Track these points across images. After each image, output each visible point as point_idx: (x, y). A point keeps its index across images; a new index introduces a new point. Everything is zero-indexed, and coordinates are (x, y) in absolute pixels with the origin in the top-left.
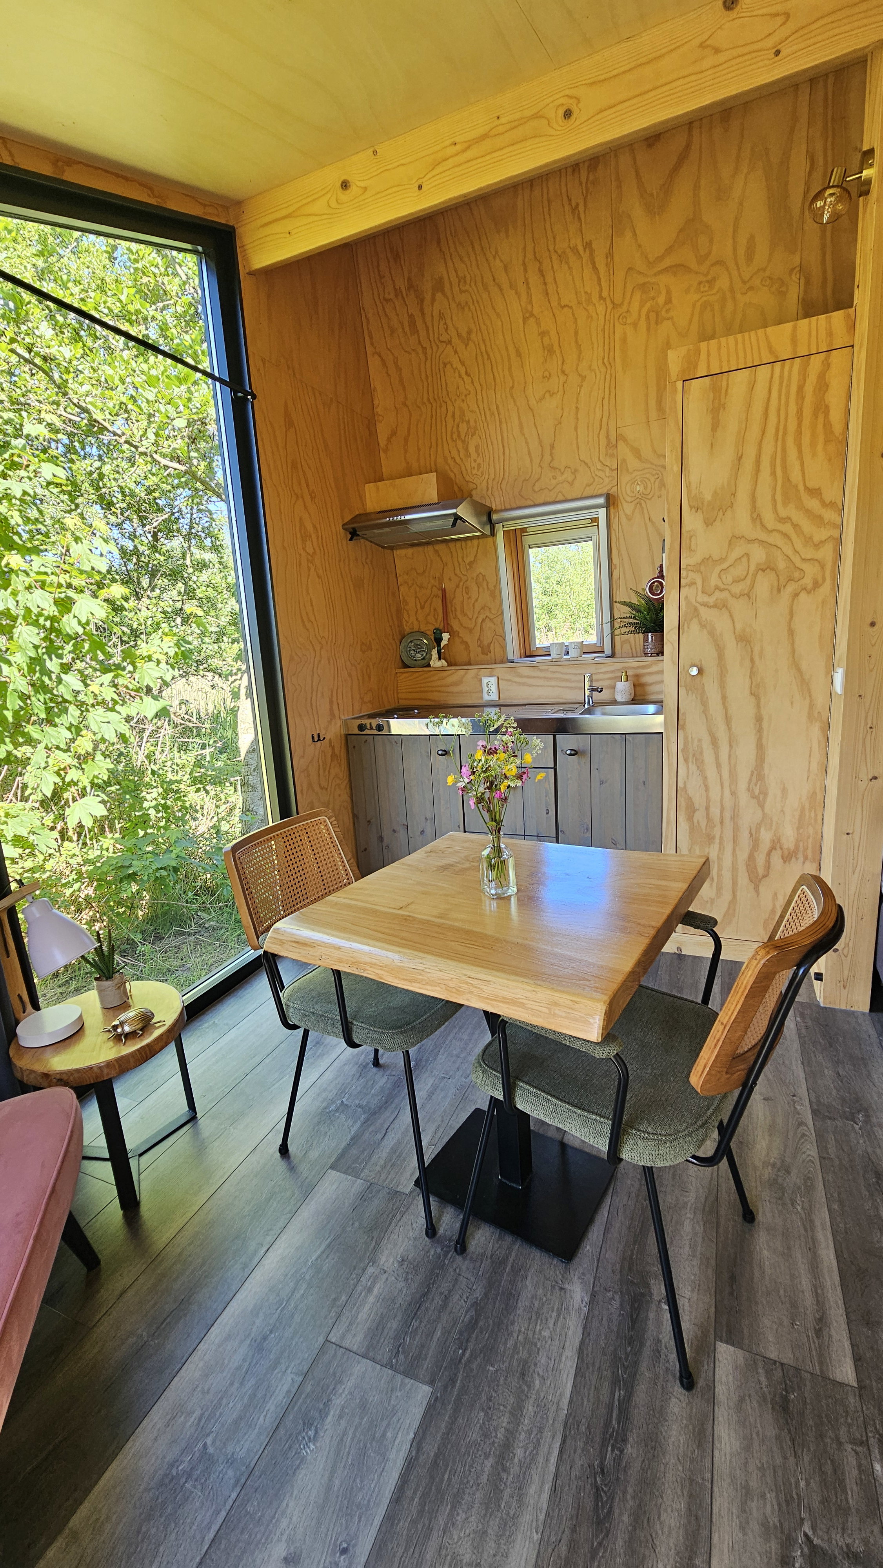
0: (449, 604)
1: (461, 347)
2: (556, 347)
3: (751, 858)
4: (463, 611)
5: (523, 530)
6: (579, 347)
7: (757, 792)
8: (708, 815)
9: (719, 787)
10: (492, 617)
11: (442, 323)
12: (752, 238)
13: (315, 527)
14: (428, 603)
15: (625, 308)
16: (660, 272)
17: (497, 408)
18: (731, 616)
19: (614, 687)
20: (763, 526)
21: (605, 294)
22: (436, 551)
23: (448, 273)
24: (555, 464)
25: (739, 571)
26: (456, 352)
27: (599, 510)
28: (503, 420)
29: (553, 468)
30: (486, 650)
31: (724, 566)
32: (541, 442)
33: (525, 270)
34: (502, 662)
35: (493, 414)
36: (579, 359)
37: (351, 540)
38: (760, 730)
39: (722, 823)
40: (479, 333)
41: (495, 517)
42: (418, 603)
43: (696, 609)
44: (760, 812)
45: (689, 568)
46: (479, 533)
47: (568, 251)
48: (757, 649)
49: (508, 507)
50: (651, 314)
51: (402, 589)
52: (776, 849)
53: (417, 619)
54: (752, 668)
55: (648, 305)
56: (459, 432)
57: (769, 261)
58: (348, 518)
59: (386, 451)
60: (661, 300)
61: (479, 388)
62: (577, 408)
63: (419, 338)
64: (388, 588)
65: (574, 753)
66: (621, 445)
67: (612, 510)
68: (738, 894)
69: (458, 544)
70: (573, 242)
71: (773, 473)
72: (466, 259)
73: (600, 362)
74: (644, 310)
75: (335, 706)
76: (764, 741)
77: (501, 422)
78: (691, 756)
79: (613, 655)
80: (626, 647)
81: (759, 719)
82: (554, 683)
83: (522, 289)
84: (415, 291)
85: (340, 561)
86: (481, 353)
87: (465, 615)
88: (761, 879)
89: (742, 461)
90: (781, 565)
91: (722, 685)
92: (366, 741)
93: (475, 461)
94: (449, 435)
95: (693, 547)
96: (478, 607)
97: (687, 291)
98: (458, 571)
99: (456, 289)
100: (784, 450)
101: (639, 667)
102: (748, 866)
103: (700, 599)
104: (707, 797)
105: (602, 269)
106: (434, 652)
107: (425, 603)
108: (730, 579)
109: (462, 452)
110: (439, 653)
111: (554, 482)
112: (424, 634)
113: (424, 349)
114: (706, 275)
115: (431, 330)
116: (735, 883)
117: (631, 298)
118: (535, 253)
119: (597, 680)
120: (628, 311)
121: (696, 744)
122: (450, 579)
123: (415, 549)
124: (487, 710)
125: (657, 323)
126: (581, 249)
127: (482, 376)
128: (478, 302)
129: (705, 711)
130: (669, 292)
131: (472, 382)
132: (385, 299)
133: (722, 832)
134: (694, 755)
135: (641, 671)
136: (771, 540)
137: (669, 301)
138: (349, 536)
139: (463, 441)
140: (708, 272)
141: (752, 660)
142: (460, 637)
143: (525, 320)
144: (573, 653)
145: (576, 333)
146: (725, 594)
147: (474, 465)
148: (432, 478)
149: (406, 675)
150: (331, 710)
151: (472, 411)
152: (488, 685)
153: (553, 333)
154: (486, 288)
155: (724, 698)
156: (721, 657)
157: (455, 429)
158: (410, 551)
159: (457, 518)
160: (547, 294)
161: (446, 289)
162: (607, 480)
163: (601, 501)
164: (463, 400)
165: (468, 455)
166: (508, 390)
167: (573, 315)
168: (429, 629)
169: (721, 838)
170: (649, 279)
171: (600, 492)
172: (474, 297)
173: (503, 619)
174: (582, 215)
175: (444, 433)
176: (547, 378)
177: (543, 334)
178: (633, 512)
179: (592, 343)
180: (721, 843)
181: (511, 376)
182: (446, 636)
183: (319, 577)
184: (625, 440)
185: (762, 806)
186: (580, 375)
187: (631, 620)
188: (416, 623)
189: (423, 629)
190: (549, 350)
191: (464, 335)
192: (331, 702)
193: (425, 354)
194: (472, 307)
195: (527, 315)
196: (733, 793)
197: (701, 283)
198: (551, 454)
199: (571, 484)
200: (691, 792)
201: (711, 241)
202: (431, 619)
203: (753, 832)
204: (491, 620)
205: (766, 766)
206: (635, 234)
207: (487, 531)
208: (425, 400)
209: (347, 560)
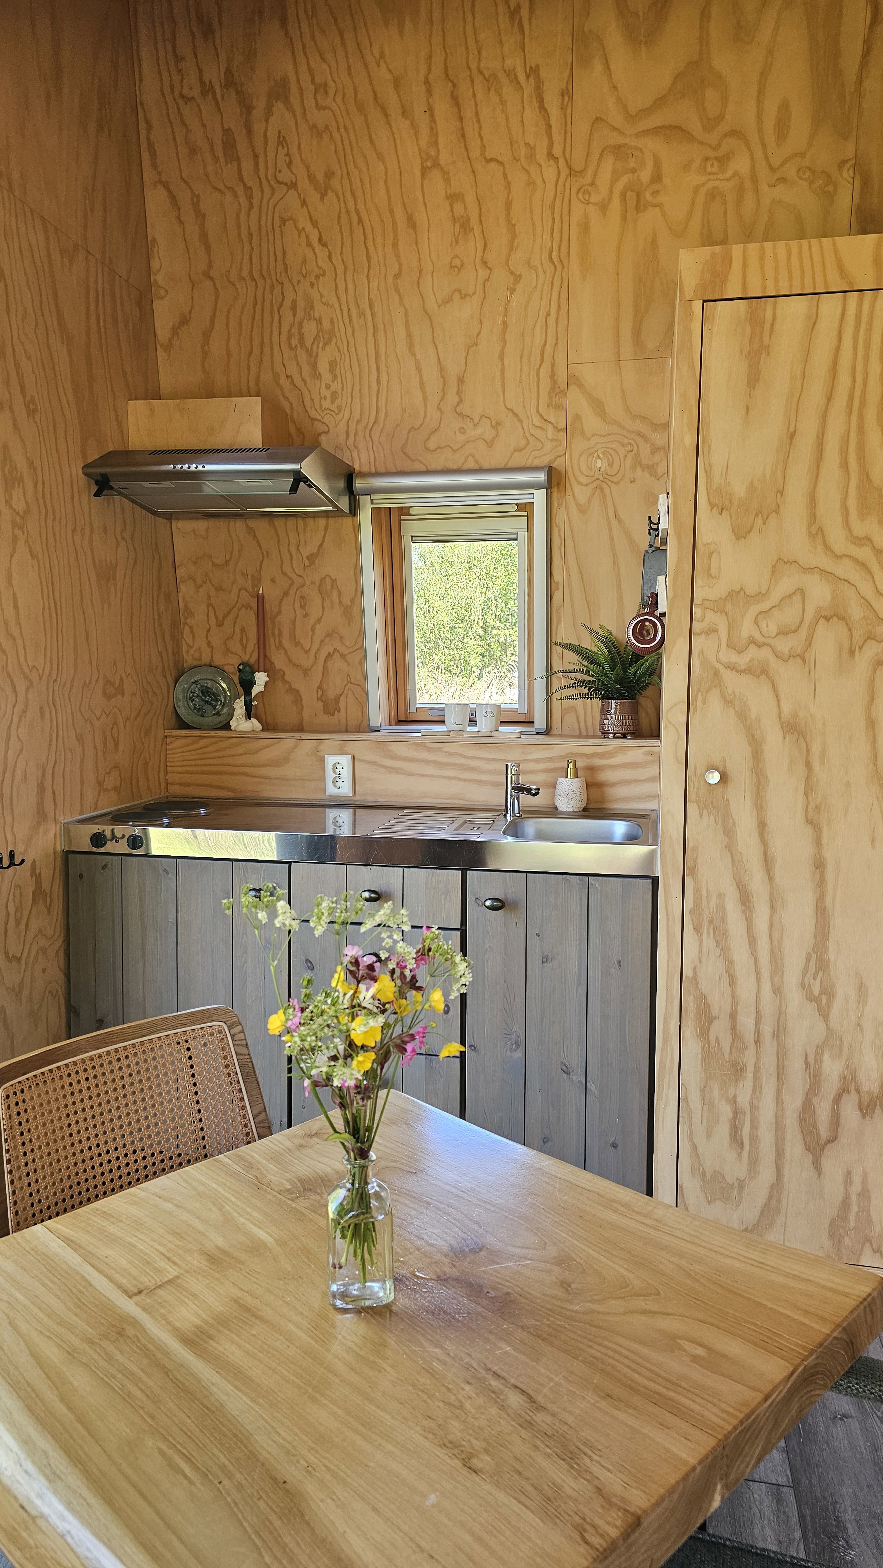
0: (269, 624)
1: (313, 198)
2: (474, 221)
3: (808, 1106)
4: (293, 636)
5: (404, 511)
6: (511, 227)
7: (816, 991)
8: (734, 1028)
9: (753, 978)
10: (345, 651)
11: (282, 152)
12: (785, 106)
13: (31, 464)
14: (231, 617)
15: (588, 178)
16: (646, 133)
17: (371, 305)
18: (774, 688)
19: (554, 786)
20: (827, 547)
21: (557, 151)
22: (250, 530)
23: (297, 73)
24: (465, 408)
25: (789, 615)
26: (304, 203)
27: (535, 491)
28: (380, 327)
29: (461, 414)
30: (331, 706)
31: (765, 606)
32: (442, 369)
33: (429, 92)
34: (359, 730)
35: (361, 314)
36: (512, 247)
37: (97, 494)
38: (821, 884)
39: (757, 1042)
40: (345, 180)
41: (359, 484)
42: (211, 614)
43: (717, 674)
44: (821, 1026)
45: (707, 604)
46: (331, 509)
47: (501, 76)
48: (816, 748)
49: (382, 469)
50: (629, 193)
51: (183, 588)
52: (849, 1092)
53: (209, 643)
54: (808, 778)
55: (625, 179)
56: (301, 336)
57: (810, 145)
58: (93, 456)
59: (168, 347)
60: (646, 175)
61: (340, 269)
62: (505, 324)
63: (240, 170)
64: (159, 588)
65: (499, 905)
66: (574, 393)
67: (555, 495)
68: (786, 1171)
69: (291, 522)
70: (509, 62)
71: (844, 465)
72: (329, 56)
73: (545, 257)
74: (620, 186)
75: (48, 795)
76: (828, 903)
77: (375, 330)
78: (706, 922)
79: (547, 731)
80: (570, 719)
81: (819, 865)
82: (451, 773)
83: (423, 122)
84: (237, 92)
85: (74, 530)
86: (348, 212)
87: (298, 644)
88: (824, 1147)
89: (794, 440)
90: (856, 612)
91: (759, 804)
92: (105, 867)
93: (328, 387)
94: (284, 335)
95: (713, 572)
96: (320, 631)
97: (686, 167)
98: (287, 569)
99: (310, 103)
100: (861, 430)
101: (594, 755)
102: (802, 1120)
103: (723, 657)
104: (733, 995)
105: (554, 112)
106: (239, 706)
107: (225, 616)
108: (773, 629)
109: (306, 369)
110: (248, 706)
111: (461, 438)
112: (221, 671)
113: (247, 189)
114: (716, 148)
115: (261, 160)
116: (780, 1153)
117: (598, 165)
118: (446, 68)
119: (527, 772)
120: (593, 184)
121: (714, 902)
122: (273, 581)
123: (212, 522)
124: (331, 813)
125: (637, 208)
126: (522, 77)
127: (347, 249)
128: (346, 128)
129: (730, 847)
130: (657, 164)
131: (330, 257)
132: (182, 96)
133: (758, 1060)
134: (711, 922)
135: (598, 762)
136: (840, 572)
137: (657, 178)
138: (95, 488)
139: (309, 352)
140: (719, 145)
141: (808, 765)
142: (285, 682)
143: (424, 171)
144: (484, 724)
145: (509, 205)
146: (765, 654)
147: (325, 392)
148: (255, 404)
149: (184, 741)
150: (40, 803)
151: (326, 304)
152: (335, 768)
153: (470, 198)
154: (361, 108)
155: (762, 826)
156: (757, 755)
157: (295, 331)
158: (202, 525)
159: (299, 478)
160: (463, 136)
161: (292, 99)
162: (549, 445)
163: (541, 477)
164: (312, 285)
165: (317, 376)
166: (390, 280)
167: (505, 176)
168: (231, 663)
169: (757, 1070)
170: (627, 141)
171: (537, 462)
172: (340, 120)
173: (365, 657)
174: (526, 26)
175: (275, 333)
176: (456, 268)
177: (454, 198)
178: (589, 501)
179: (534, 225)
180: (756, 1079)
181: (398, 256)
182: (261, 678)
183: (33, 556)
184: (580, 386)
185: (825, 1014)
186: (512, 273)
187: (580, 676)
188: (206, 650)
189: (219, 660)
190: (465, 226)
191: (320, 177)
192: (41, 788)
193: (250, 198)
194: (336, 135)
195: (429, 164)
196: (777, 991)
197: (707, 159)
198: (459, 393)
199: (490, 444)
200: (704, 985)
201: (725, 99)
202: (235, 646)
203: (811, 1060)
204: (343, 656)
205: (831, 946)
206: (607, 66)
207: (344, 503)
208: (245, 273)
209: (87, 532)
